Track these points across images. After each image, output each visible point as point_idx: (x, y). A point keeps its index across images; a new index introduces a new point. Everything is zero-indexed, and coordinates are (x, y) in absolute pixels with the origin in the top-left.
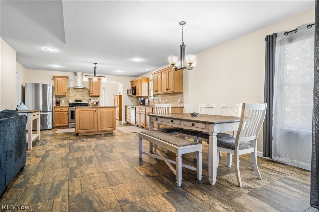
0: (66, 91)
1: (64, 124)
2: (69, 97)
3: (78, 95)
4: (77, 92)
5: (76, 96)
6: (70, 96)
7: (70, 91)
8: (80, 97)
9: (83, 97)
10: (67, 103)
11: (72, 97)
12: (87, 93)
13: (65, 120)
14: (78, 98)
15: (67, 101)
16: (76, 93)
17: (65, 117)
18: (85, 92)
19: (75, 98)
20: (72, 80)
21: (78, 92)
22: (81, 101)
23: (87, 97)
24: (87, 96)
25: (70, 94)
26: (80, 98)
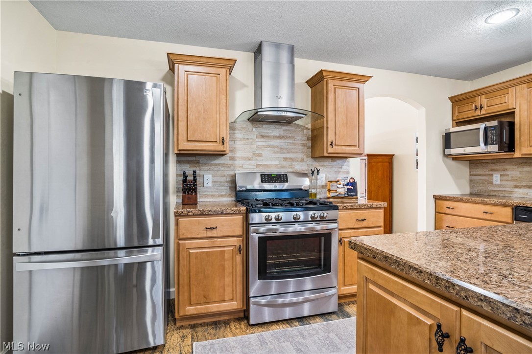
0: (225, 133)
1: (224, 301)
2: (233, 159)
3: (266, 153)
4: (263, 137)
5: (260, 155)
6: (238, 154)
7: (239, 135)
8: (277, 163)
9: (285, 159)
10: (226, 189)
11: (245, 159)
12: (303, 145)
13: (228, 280)
14: (267, 166)
15: (224, 179)
16: (261, 142)
17: (228, 264)
18: (294, 138)
19: (258, 166)
20: (244, 86)
21: (268, 137)
22: (282, 178)
23: (302, 160)
24: (300, 156)
25: (239, 145)
26: (277, 166)
